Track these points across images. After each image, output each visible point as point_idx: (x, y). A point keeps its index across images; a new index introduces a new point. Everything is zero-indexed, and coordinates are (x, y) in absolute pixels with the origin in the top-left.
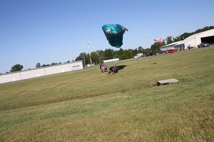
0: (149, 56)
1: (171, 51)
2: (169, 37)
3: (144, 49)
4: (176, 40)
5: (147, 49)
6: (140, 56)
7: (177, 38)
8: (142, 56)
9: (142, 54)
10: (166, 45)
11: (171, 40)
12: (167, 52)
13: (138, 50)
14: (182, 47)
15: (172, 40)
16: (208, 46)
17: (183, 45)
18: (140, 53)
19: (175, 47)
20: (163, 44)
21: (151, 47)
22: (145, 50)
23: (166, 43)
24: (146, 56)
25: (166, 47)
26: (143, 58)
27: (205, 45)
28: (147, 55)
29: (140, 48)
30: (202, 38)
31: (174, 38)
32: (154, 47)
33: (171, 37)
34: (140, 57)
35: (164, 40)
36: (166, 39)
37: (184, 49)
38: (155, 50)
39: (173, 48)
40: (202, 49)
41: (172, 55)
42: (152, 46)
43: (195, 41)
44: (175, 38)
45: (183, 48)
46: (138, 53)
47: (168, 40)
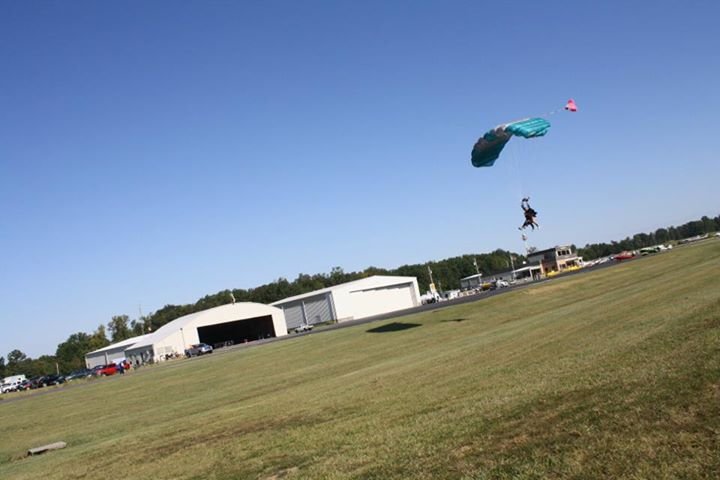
0: (41, 386)
1: (110, 370)
2: (120, 318)
3: (29, 360)
4: (139, 330)
5: (43, 358)
6: (10, 387)
7: (143, 322)
8: (19, 388)
9: (22, 378)
10: (108, 343)
11: (125, 328)
12: (99, 372)
13: (6, 362)
14: (147, 355)
15: (129, 326)
16: (210, 352)
17: (150, 348)
18: (14, 375)
19: (129, 354)
20: (100, 340)
21: (58, 352)
22: (36, 361)
23: (109, 336)
24: (31, 387)
25: (103, 353)
26: (23, 393)
27: (204, 350)
28: (35, 383)
29: (17, 354)
30: (200, 330)
31: (133, 323)
32: (67, 350)
33: (126, 318)
34: (11, 391)
35: (101, 328)
36: (110, 325)
37: (151, 361)
38: (70, 361)
39: (118, 360)
40: (196, 360)
41: (116, 378)
42: (62, 346)
43: (180, 336)
44: (138, 321)
45: (149, 358)
46: (9, 375)
47: (117, 327)
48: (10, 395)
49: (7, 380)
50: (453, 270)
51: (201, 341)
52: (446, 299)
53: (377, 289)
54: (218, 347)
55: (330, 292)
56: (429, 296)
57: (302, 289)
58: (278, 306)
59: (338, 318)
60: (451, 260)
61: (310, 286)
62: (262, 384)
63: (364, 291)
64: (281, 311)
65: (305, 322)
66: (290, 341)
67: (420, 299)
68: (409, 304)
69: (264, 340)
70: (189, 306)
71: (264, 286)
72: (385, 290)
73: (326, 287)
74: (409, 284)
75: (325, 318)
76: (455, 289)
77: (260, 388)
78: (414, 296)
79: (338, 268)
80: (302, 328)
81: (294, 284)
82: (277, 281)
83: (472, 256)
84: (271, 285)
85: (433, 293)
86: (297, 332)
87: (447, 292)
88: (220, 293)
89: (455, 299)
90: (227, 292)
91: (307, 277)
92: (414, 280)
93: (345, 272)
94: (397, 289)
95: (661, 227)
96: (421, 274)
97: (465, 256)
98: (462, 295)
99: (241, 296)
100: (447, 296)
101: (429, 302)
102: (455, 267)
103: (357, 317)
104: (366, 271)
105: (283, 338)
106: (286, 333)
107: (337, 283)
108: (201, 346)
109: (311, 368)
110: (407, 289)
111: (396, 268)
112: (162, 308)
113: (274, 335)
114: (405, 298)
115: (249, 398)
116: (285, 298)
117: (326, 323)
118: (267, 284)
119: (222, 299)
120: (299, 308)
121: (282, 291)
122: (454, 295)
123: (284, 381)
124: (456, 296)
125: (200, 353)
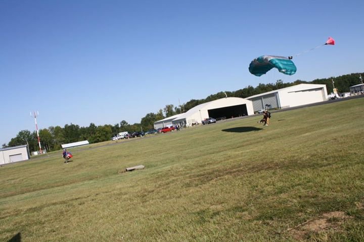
0: (134, 137)
1: (165, 130)
2: (169, 106)
3: (129, 125)
4: (178, 112)
5: (135, 124)
6: (121, 137)
7: (180, 108)
8: (125, 137)
9: (127, 133)
10: (164, 118)
11: (172, 110)
12: (160, 131)
13: (120, 126)
14: (183, 124)
15: (174, 110)
16: (215, 122)
17: (184, 120)
18: (123, 131)
19: (174, 122)
20: (160, 116)
21: (142, 122)
22: (132, 126)
23: (164, 114)
24: (130, 137)
25: (162, 122)
26: (127, 140)
27: (211, 121)
28: (131, 135)
29: (124, 122)
30: (209, 111)
31: (176, 108)
32: (145, 121)
33: (172, 106)
34: (121, 139)
35: (161, 111)
36: (165, 109)
37: (185, 126)
38: (147, 126)
39: (169, 125)
40: (207, 126)
41: (167, 134)
42: (143, 119)
43: (199, 114)
44: (178, 107)
45: (184, 125)
46: (121, 132)
47: (168, 110)
48: (121, 140)
49: (120, 134)
50: (346, 82)
51: (209, 117)
52: (342, 97)
53: (303, 91)
54: (218, 120)
55: (277, 92)
56: (332, 96)
57: (260, 91)
58: (249, 99)
59: (281, 106)
60: (344, 76)
61: (265, 89)
62: (248, 139)
63: (296, 92)
64: (251, 102)
65: (263, 108)
66: (255, 118)
67: (327, 97)
68: (321, 100)
69: (242, 117)
70: (203, 100)
71: (241, 90)
72: (308, 92)
73: (274, 90)
74: (321, 89)
75: (274, 106)
76: (347, 91)
77: (247, 141)
78: (324, 96)
79: (280, 80)
80: (262, 111)
81: (256, 89)
82: (247, 87)
83: (360, 74)
84: (244, 89)
85: (335, 94)
86: (259, 113)
87: (343, 93)
88: (218, 93)
89: (346, 98)
90: (223, 92)
91: (263, 85)
92: (324, 86)
93: (284, 83)
94: (314, 91)
96: (330, 84)
97: (352, 74)
98: (353, 95)
99: (230, 95)
100: (343, 96)
101: (333, 98)
102: (346, 80)
103: (291, 106)
104: (295, 82)
105: (252, 116)
106: (253, 114)
107: (279, 88)
108: (210, 119)
109: (275, 131)
110: (320, 91)
112: (189, 101)
113: (247, 114)
114: (319, 96)
115: (243, 146)
116: (252, 95)
117: (275, 109)
118: (242, 89)
119: (220, 96)
120: (260, 101)
121: (251, 92)
122: (347, 95)
123: (262, 138)
124: (349, 95)
125: (210, 123)
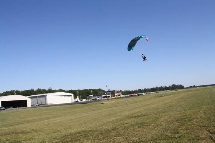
16: (4, 110)
27: (2, 109)
30: (2, 102)
50: (85, 93)
51: (2, 106)
52: (81, 101)
53: (61, 96)
54: (7, 108)
55: (46, 95)
56: (76, 100)
57: (38, 93)
58: (30, 97)
59: (48, 103)
60: (85, 90)
61: (41, 92)
62: (18, 121)
63: (57, 96)
64: (30, 99)
65: (37, 103)
66: (31, 109)
67: (74, 100)
68: (70, 102)
69: (23, 108)
71: (26, 90)
72: (64, 97)
73: (46, 93)
74: (71, 96)
75: (44, 103)
76: (85, 98)
77: (17, 122)
78: (72, 99)
79: (50, 88)
80: (36, 105)
81: (36, 91)
82: (31, 89)
83: (92, 89)
84: (29, 90)
85: (78, 99)
86: (34, 106)
87: (82, 99)
88: (11, 91)
89: (84, 102)
90: (14, 91)
91: (40, 89)
92: (73, 95)
93: (52, 89)
94: (67, 97)
95: (145, 88)
96: (75, 93)
97: (89, 89)
98: (86, 101)
99: (18, 93)
100: (82, 100)
101: (76, 102)
102: (86, 92)
103: (54, 103)
104: (59, 90)
105: (29, 108)
106: (31, 106)
107: (50, 93)
108: (1, 107)
109: (35, 118)
110: (70, 97)
111: (68, 90)
113: (26, 106)
114: (69, 99)
115: (13, 125)
116: (32, 95)
117: (44, 104)
118: (27, 90)
119: (12, 93)
120: (36, 99)
121: (32, 93)
122: (84, 100)
123: (25, 121)
124: (84, 101)
